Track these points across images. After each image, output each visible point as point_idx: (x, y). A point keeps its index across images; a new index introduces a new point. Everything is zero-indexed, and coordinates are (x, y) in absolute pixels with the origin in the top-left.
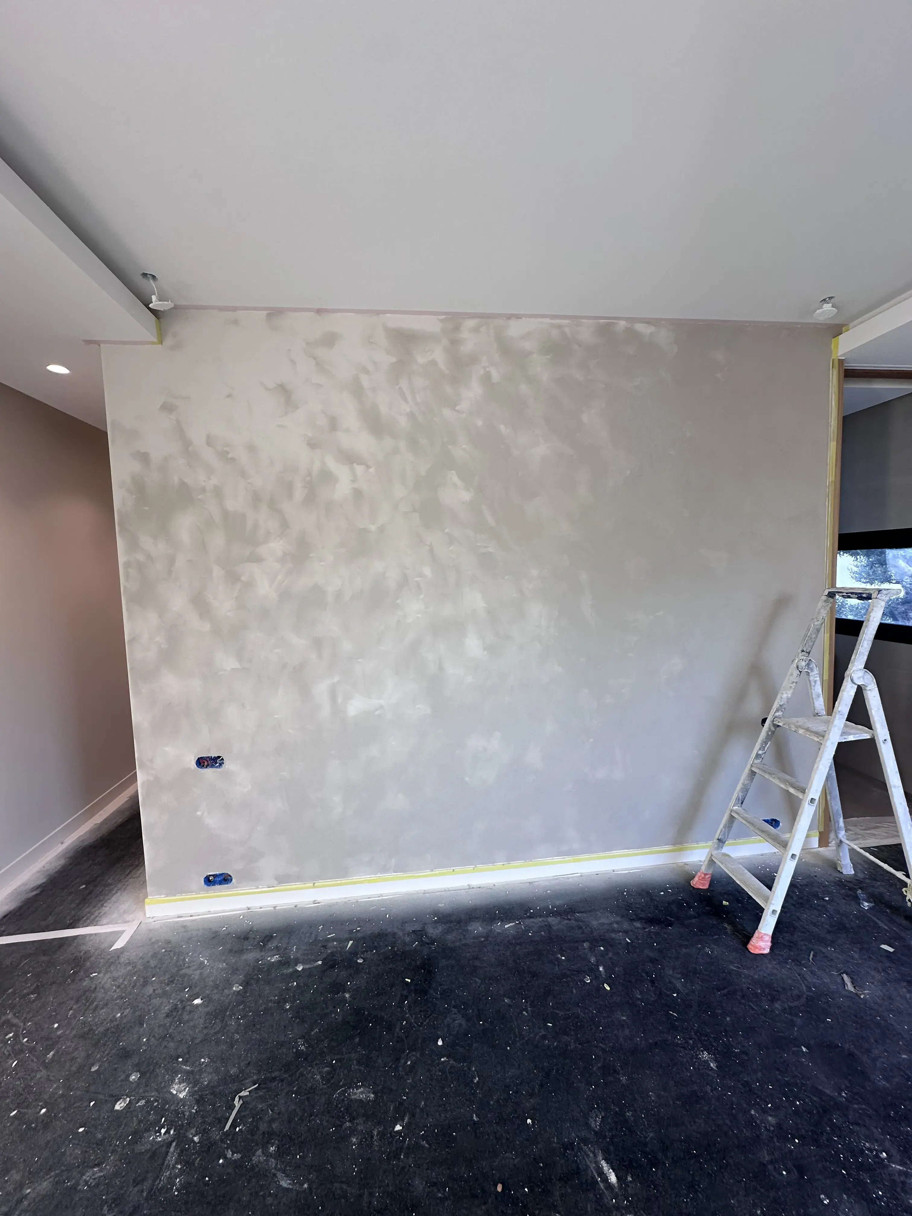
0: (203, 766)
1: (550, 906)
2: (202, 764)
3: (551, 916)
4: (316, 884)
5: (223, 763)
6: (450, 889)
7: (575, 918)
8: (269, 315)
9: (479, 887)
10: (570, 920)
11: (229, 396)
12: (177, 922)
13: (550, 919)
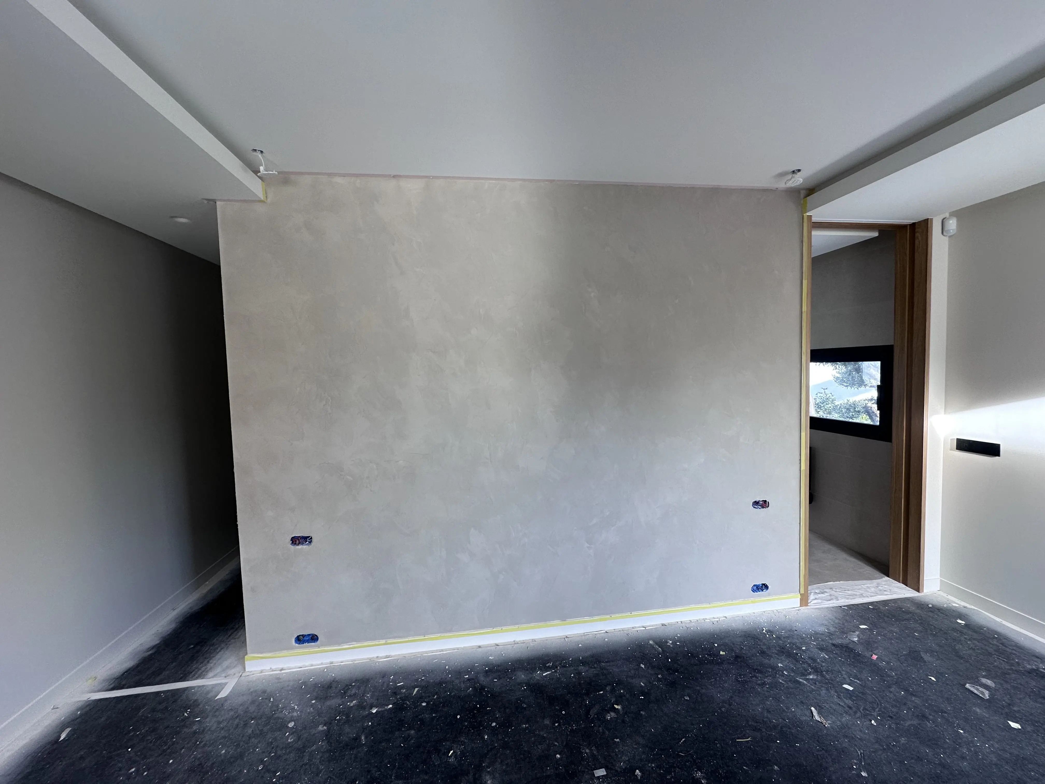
1: (581, 657)
2: (295, 542)
3: (581, 665)
5: (312, 542)
9: (523, 643)
10: (596, 668)
12: (271, 675)
13: (580, 668)
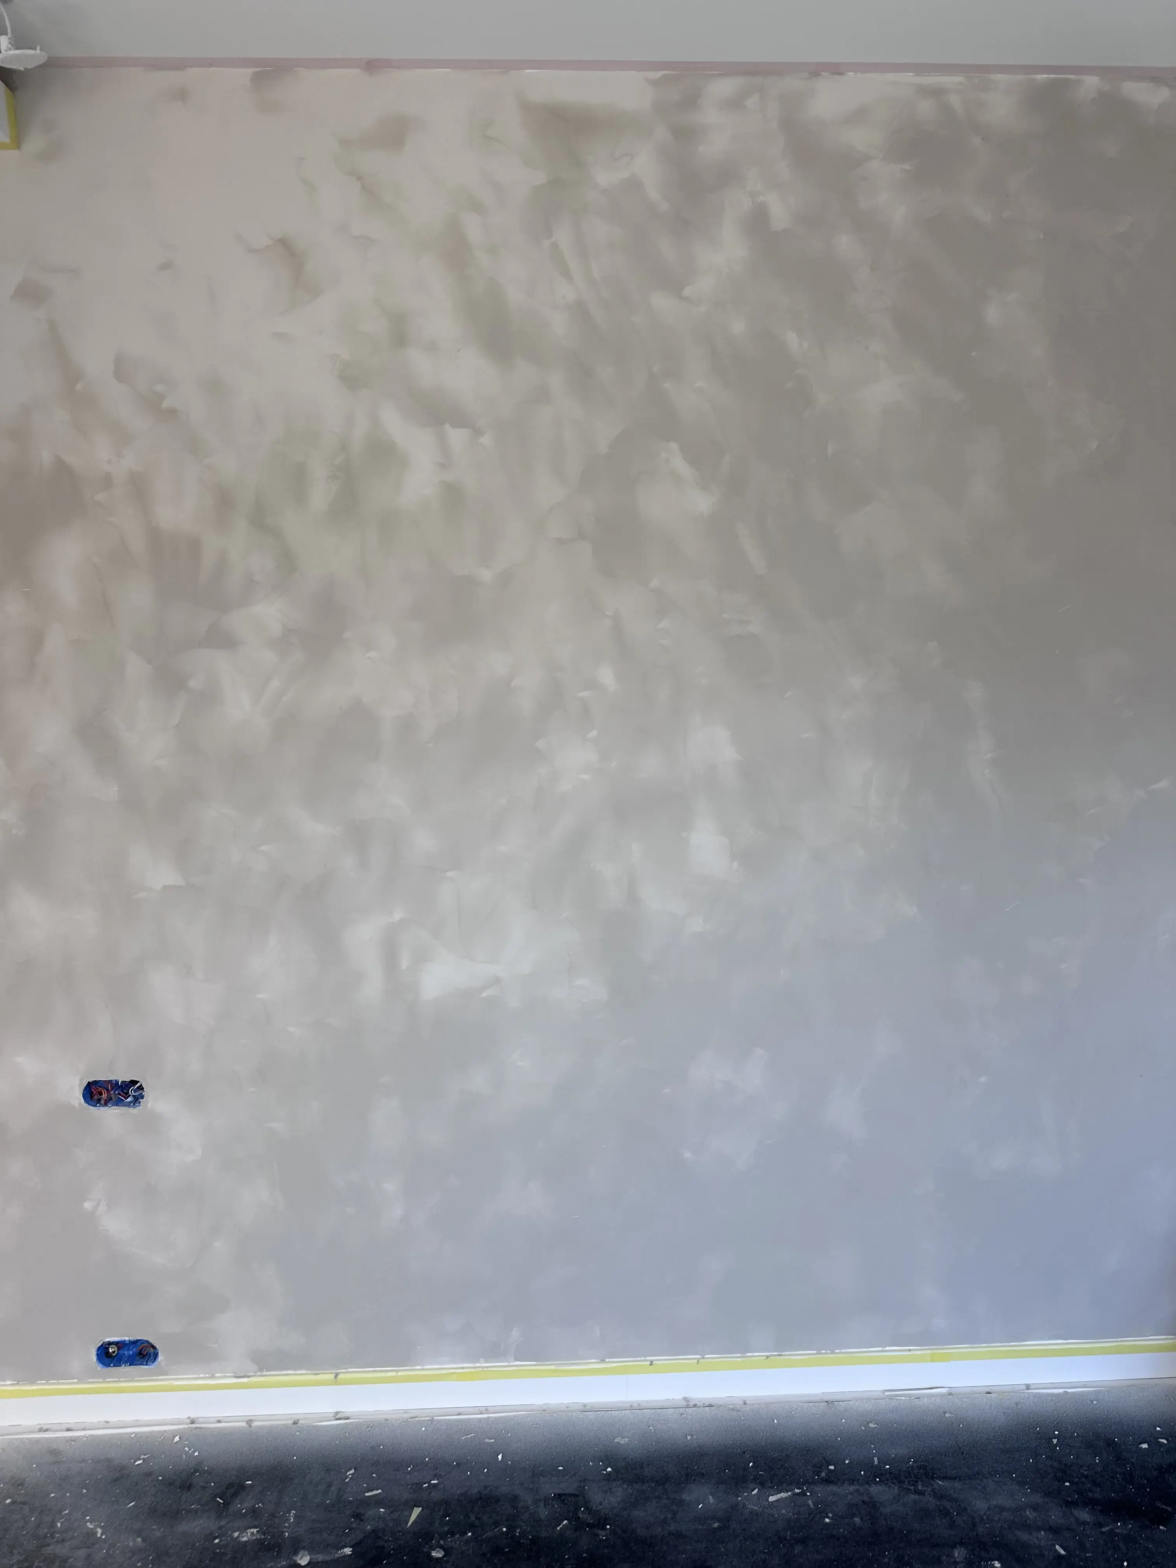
0: (99, 1100)
1: (876, 1459)
2: (96, 1097)
3: (876, 1483)
4: (340, 1376)
5: (142, 1097)
6: (644, 1405)
7: (933, 1490)
8: (257, 79)
9: (711, 1406)
10: (921, 1493)
11: (166, 266)
13: (874, 1489)
